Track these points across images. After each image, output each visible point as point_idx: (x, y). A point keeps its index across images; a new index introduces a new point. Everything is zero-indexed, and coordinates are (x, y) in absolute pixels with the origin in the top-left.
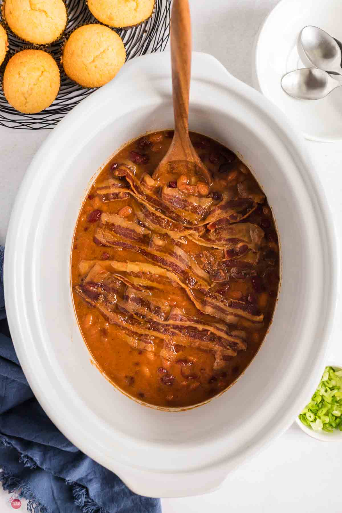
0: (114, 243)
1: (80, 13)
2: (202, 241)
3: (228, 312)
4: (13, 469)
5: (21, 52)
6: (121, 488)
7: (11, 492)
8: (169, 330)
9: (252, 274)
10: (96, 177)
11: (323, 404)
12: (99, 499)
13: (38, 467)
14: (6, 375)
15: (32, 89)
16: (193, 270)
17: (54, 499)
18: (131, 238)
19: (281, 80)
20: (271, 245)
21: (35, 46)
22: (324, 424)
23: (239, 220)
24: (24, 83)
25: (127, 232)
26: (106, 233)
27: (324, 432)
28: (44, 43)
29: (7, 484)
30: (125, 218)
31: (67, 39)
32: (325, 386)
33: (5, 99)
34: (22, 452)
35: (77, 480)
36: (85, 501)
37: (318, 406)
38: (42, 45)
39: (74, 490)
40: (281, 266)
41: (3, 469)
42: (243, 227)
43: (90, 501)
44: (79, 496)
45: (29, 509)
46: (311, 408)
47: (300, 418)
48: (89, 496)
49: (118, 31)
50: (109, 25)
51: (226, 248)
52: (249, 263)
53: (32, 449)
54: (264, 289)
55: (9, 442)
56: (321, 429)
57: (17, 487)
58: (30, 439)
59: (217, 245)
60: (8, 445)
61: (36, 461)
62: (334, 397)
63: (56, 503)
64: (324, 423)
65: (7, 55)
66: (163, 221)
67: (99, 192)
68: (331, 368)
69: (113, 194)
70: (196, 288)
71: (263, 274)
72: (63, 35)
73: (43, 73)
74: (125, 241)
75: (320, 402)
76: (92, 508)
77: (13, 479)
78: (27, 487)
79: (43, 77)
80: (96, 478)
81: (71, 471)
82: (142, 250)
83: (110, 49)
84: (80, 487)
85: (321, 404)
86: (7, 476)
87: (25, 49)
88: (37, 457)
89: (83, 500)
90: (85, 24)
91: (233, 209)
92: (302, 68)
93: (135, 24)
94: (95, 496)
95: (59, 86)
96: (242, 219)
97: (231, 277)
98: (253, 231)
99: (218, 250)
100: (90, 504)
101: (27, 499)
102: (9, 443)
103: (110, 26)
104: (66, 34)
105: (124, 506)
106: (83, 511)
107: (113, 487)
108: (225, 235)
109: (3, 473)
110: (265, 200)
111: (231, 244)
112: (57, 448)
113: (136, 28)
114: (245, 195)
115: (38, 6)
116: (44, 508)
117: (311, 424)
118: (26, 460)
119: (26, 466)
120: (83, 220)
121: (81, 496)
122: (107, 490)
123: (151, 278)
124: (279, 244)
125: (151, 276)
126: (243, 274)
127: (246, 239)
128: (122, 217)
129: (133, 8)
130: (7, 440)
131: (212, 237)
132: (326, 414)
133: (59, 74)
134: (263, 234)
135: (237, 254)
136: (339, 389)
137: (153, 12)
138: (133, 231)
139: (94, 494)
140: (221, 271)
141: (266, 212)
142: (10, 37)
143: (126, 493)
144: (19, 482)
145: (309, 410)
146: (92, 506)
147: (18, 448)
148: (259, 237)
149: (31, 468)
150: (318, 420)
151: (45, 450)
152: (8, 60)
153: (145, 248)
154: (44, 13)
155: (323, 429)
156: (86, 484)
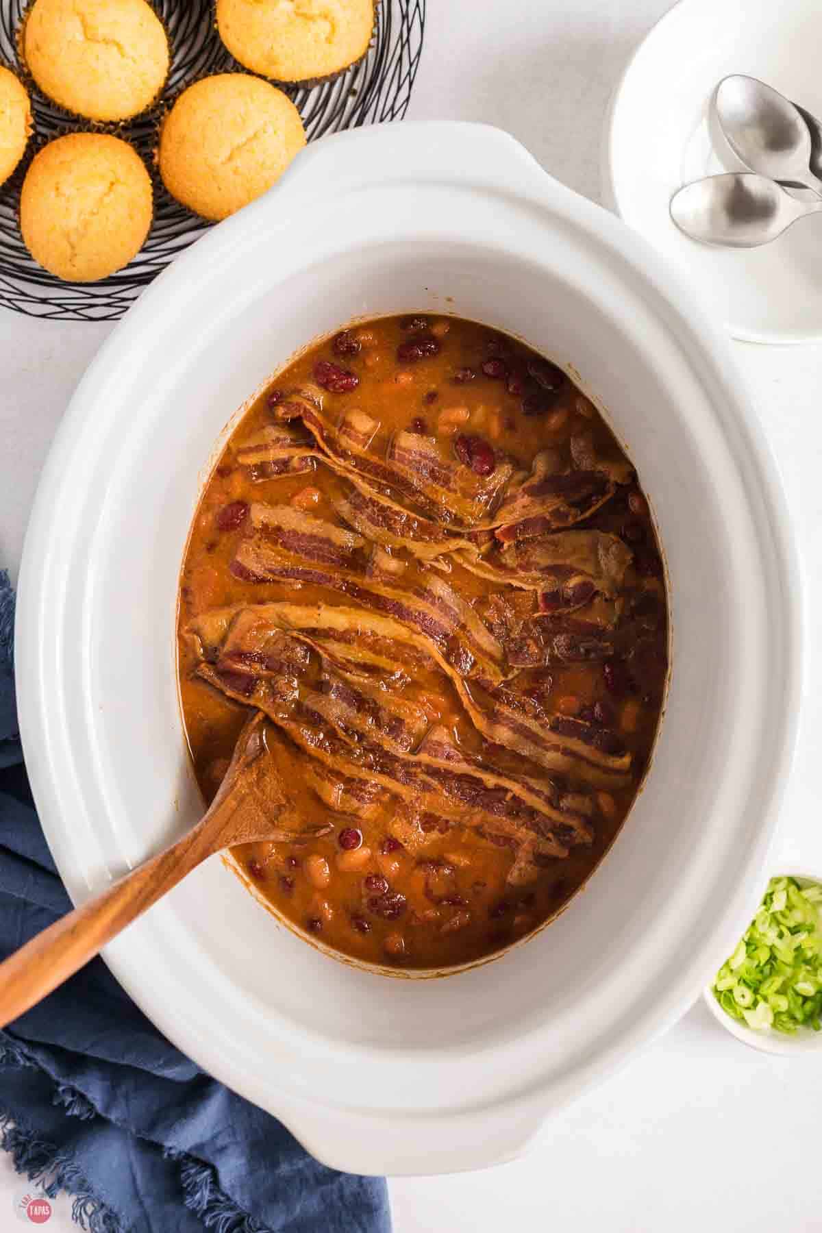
0: (285, 573)
1: (201, 51)
2: (487, 568)
3: (549, 742)
4: (39, 1122)
5: (61, 140)
6: (295, 1167)
7: (35, 1175)
8: (415, 774)
9: (602, 650)
10: (236, 426)
11: (772, 967)
12: (242, 1194)
13: (98, 1116)
14: (23, 896)
15: (86, 224)
16: (468, 634)
17: (136, 1193)
18: (322, 558)
19: (671, 201)
20: (649, 584)
21: (94, 126)
22: (777, 1015)
23: (573, 522)
24: (67, 209)
25: (312, 545)
26: (264, 551)
27: (777, 1033)
28: (115, 119)
29: (24, 1158)
30: (307, 512)
31: (170, 108)
32: (779, 923)
33: (24, 251)
34: (61, 1080)
35: (190, 1149)
36: (209, 1198)
37: (762, 972)
38: (111, 123)
39: (183, 1171)
40: (670, 634)
41: (15, 1122)
42: (583, 538)
43: (222, 1198)
44: (195, 1187)
45: (77, 1218)
46: (746, 976)
47: (719, 1001)
48: (218, 1187)
49: (290, 89)
50: (267, 75)
51: (542, 588)
52: (596, 626)
53: (83, 1073)
54: (634, 689)
55: (29, 1054)
56: (769, 1026)
57: (48, 1164)
58: (79, 1050)
59: (521, 579)
60: (28, 1064)
61: (93, 1102)
62: (798, 949)
63: (141, 1203)
64: (776, 1011)
65: (28, 147)
66: (396, 517)
67: (242, 460)
68: (792, 881)
69: (276, 463)
70: (472, 677)
71: (630, 653)
72: (160, 100)
73: (114, 187)
74: (310, 565)
75: (767, 962)
76: (227, 1214)
77: (38, 1145)
78: (72, 1164)
79: (112, 195)
80: (237, 1143)
81: (177, 1126)
82: (350, 586)
83: (271, 130)
84: (197, 1164)
85: (769, 966)
86: (26, 1138)
87: (71, 131)
88: (96, 1092)
89: (204, 1195)
90: (211, 73)
91: (558, 497)
92: (717, 173)
93: (328, 72)
94: (232, 1186)
95: (150, 217)
96: (579, 519)
97: (553, 658)
98: (607, 550)
99: (523, 593)
100: (222, 1205)
101: (71, 1192)
102: (29, 1059)
103: (269, 78)
104: (167, 98)
105: (301, 1210)
106: (204, 1222)
107: (275, 1165)
108: (541, 557)
109: (15, 1133)
110: (633, 475)
111: (552, 578)
112: (143, 1071)
113: (332, 85)
114: (586, 464)
115: (102, 31)
116: (113, 1215)
117: (747, 1014)
118: (68, 1099)
119: (69, 1113)
120: (204, 524)
121: (201, 1187)
122: (263, 1172)
123: (376, 646)
124: (667, 582)
125: (377, 640)
126: (582, 650)
127: (589, 568)
128: (299, 509)
129: (323, 37)
130: (26, 1051)
131: (509, 560)
132: (781, 992)
133: (151, 191)
134: (629, 557)
135: (567, 602)
136: (810, 930)
137: (370, 46)
138: (327, 541)
139: (230, 1181)
140: (530, 642)
141: (634, 504)
142: (37, 106)
143: (307, 1180)
144: (54, 1153)
145: (739, 980)
146: (227, 1210)
147: (52, 1070)
148: (621, 562)
149: (82, 1119)
150: (762, 1004)
151: (116, 1074)
152: (32, 158)
153: (357, 580)
154: (115, 49)
155: (774, 1025)
156: (211, 1157)
